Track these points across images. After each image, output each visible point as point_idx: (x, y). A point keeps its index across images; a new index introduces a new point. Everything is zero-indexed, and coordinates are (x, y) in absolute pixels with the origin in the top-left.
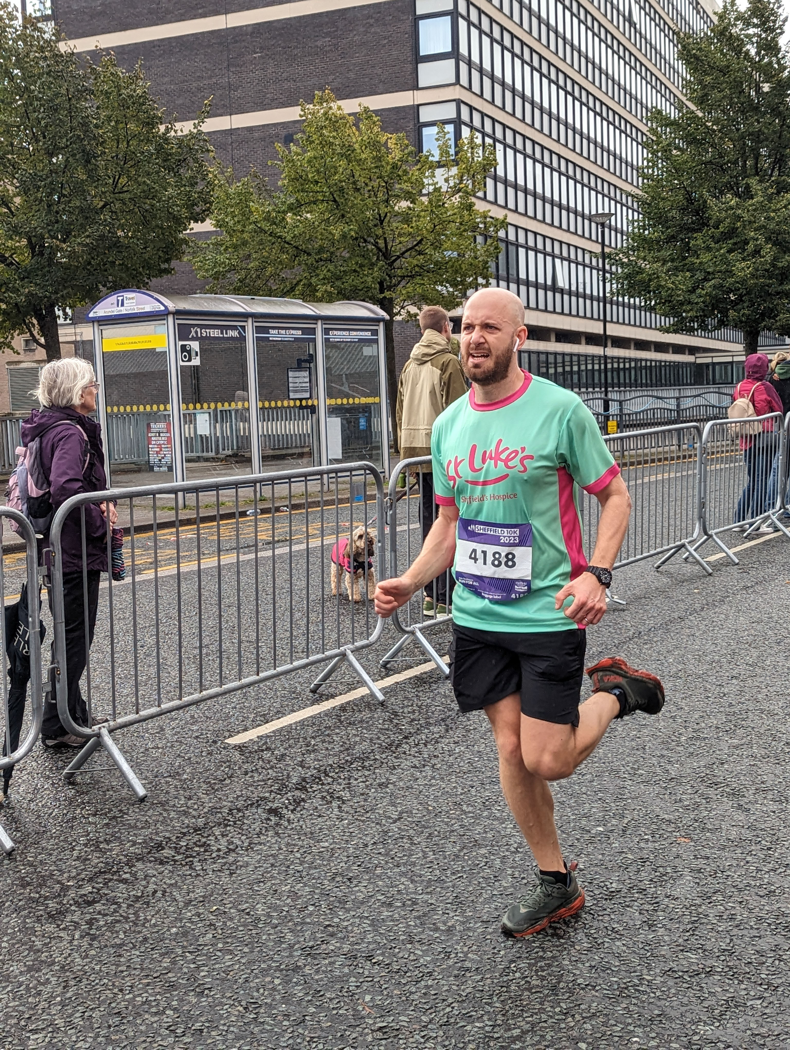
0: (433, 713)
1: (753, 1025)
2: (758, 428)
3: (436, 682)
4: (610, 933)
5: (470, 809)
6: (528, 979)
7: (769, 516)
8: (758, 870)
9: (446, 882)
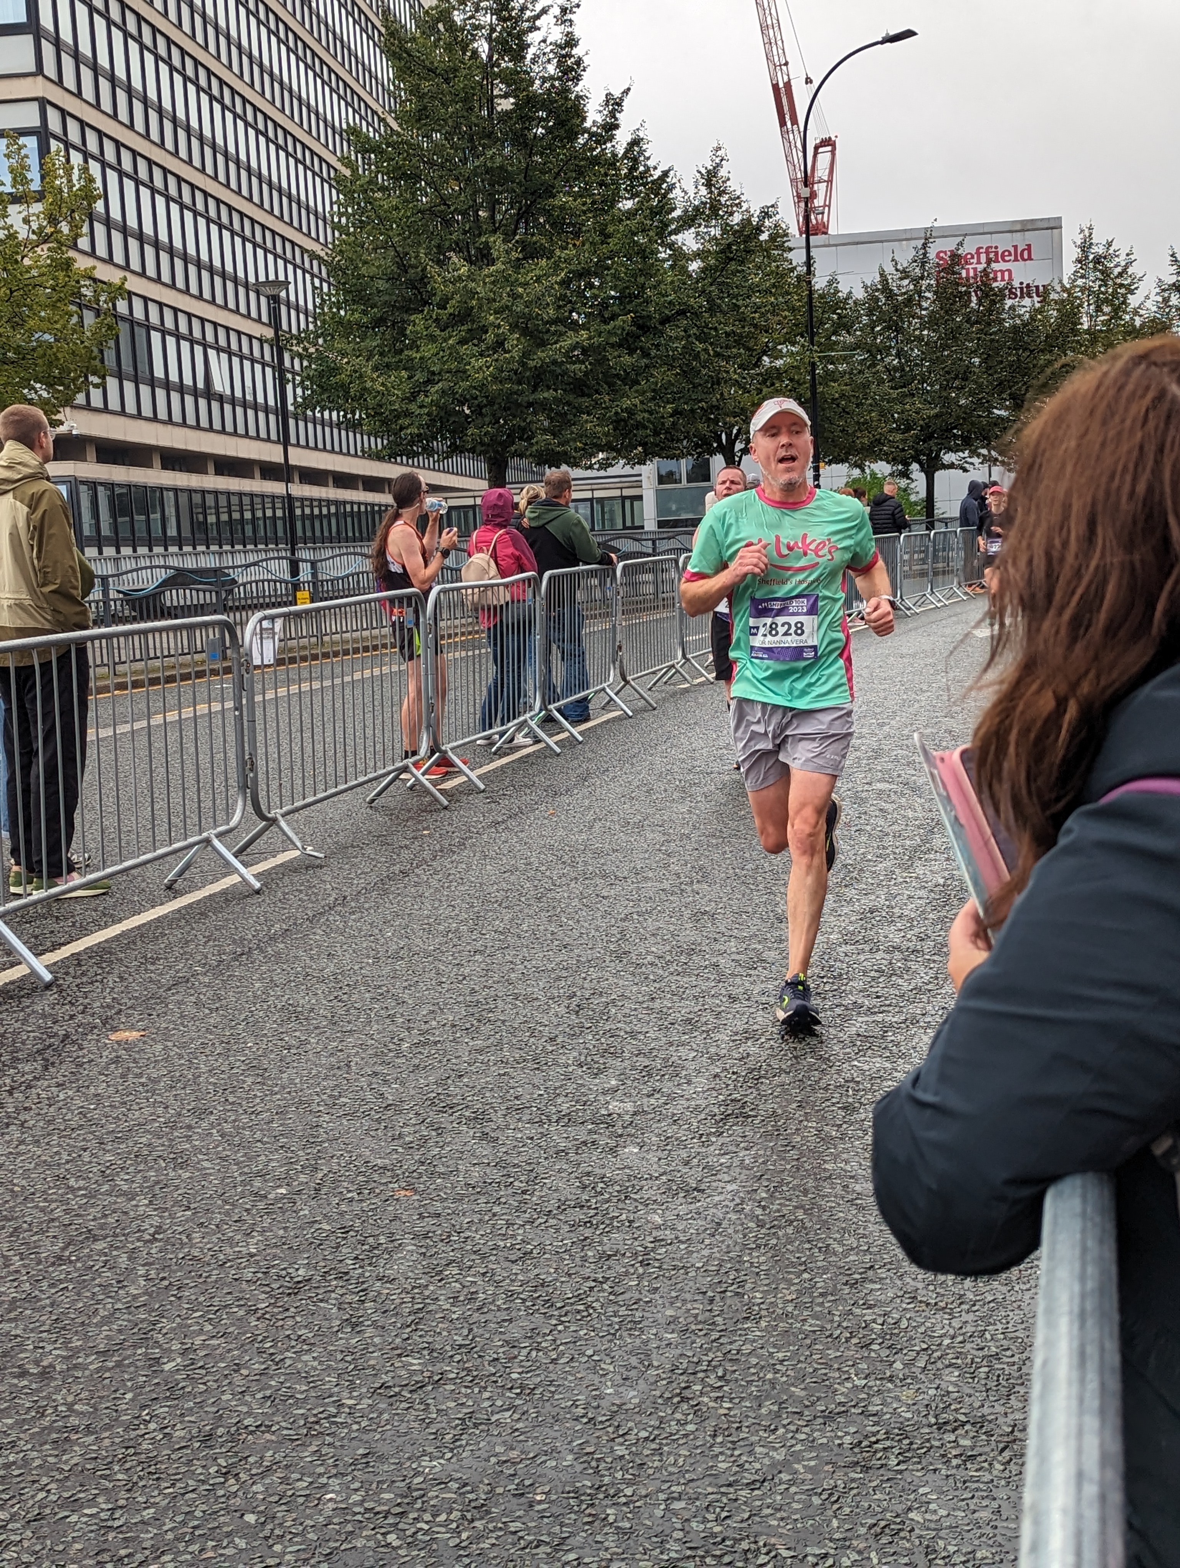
0: (23, 1043)
1: (499, 1449)
2: (504, 596)
3: (28, 996)
4: (293, 1343)
5: (81, 1183)
6: (166, 1431)
7: (525, 721)
8: (509, 1224)
9: (40, 1300)
